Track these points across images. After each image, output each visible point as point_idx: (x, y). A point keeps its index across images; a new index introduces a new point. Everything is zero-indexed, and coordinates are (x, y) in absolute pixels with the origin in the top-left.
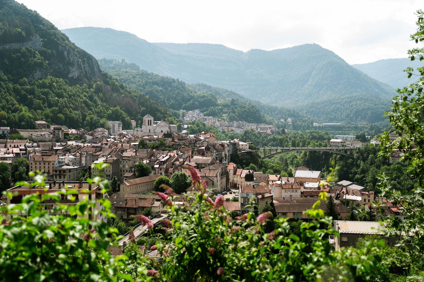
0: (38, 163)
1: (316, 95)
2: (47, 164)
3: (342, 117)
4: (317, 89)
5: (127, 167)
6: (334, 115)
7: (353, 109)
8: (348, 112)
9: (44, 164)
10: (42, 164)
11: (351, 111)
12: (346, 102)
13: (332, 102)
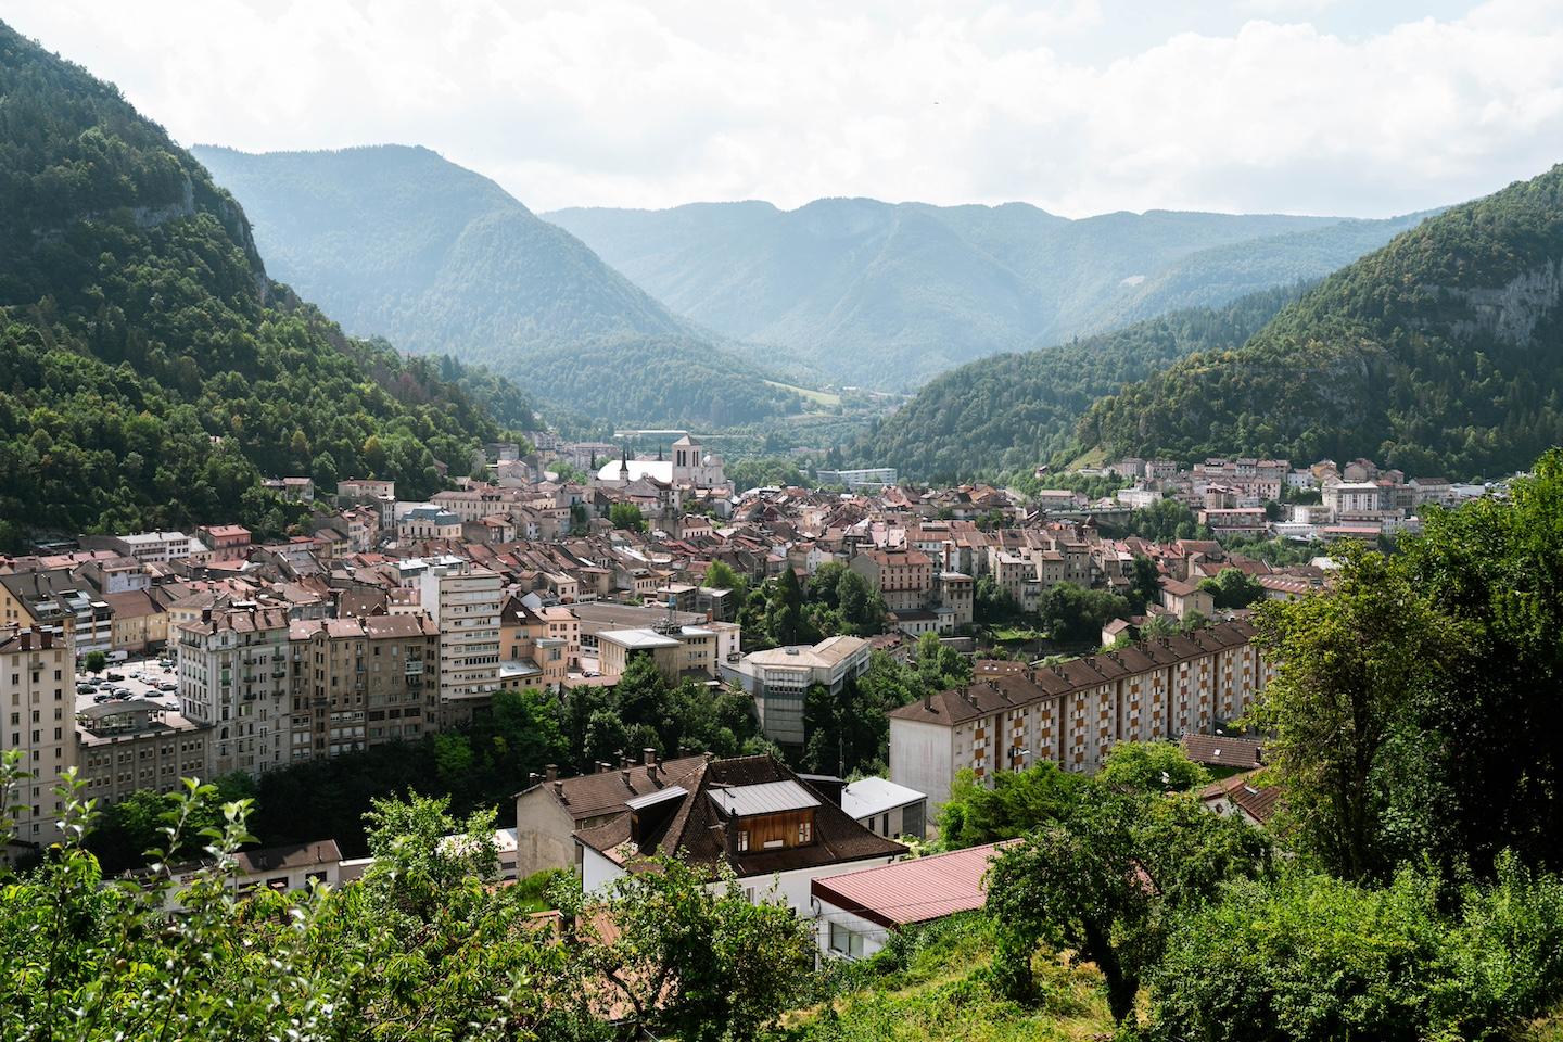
0: (897, 570)
1: (478, 328)
2: (915, 569)
3: (628, 405)
4: (479, 309)
5: (1078, 566)
6: (601, 399)
7: (661, 384)
8: (647, 390)
9: (910, 571)
10: (906, 570)
11: (658, 390)
12: (627, 360)
13: (582, 356)
